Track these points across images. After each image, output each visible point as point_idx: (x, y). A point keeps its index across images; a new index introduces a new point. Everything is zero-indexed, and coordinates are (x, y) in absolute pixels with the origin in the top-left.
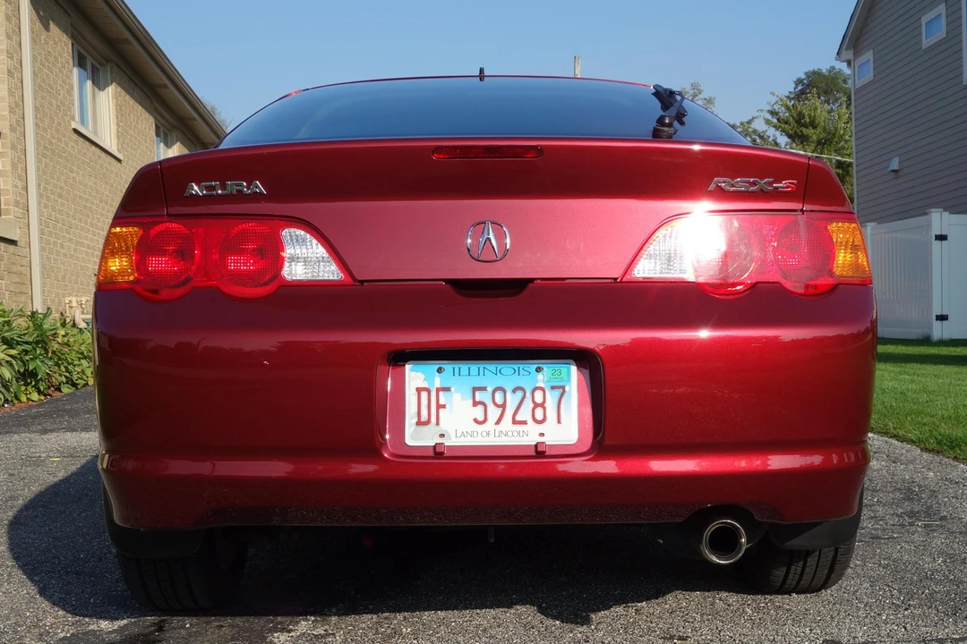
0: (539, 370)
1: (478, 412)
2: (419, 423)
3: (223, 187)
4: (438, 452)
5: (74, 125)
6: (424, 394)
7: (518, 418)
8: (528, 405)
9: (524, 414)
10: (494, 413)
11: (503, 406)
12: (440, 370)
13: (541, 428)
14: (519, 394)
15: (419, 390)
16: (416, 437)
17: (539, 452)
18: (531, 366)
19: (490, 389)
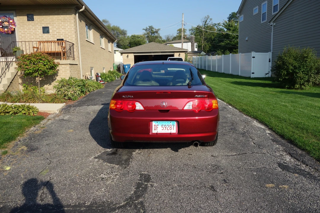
0: (171, 122)
1: (162, 128)
2: (154, 130)
3: (127, 96)
4: (157, 133)
5: (86, 39)
6: (155, 126)
7: (168, 129)
8: (169, 127)
9: (169, 129)
10: (165, 128)
11: (166, 128)
12: (157, 122)
13: (171, 131)
14: (168, 126)
15: (154, 125)
16: (154, 131)
17: (170, 133)
18: (170, 122)
19: (164, 125)
